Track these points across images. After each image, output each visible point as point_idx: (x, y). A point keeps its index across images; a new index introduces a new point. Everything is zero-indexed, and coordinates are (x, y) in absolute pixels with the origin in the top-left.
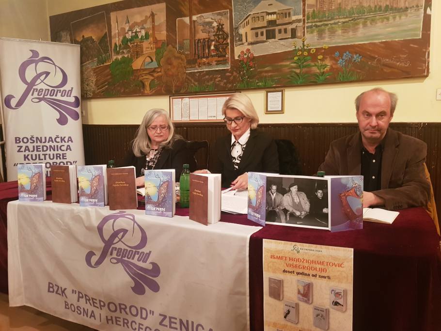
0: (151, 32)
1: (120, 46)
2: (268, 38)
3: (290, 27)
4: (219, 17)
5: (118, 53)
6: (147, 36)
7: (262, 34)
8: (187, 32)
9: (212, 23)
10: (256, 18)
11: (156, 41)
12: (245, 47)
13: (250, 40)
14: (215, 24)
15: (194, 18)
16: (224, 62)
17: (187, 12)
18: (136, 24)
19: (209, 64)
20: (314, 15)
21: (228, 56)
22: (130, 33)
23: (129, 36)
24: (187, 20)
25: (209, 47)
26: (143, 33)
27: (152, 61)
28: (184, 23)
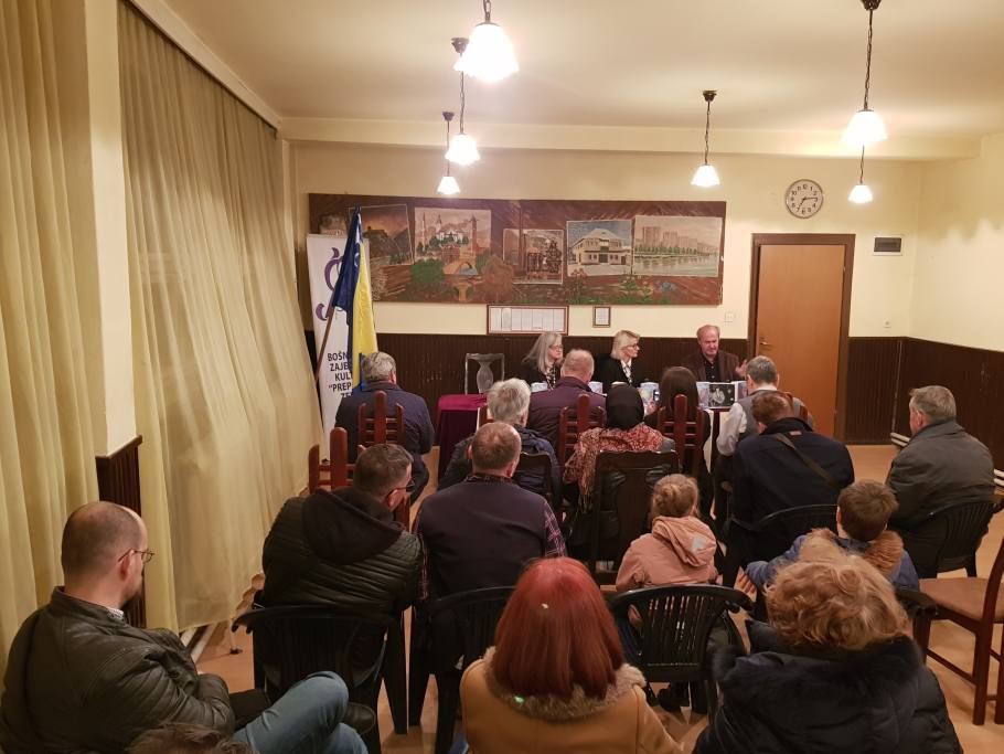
0: (471, 237)
1: (427, 247)
2: (601, 261)
3: (620, 255)
4: (553, 235)
5: (424, 254)
6: (465, 241)
7: (595, 257)
8: (516, 244)
9: (544, 240)
10: (590, 242)
11: (476, 247)
12: (579, 267)
13: (583, 261)
14: (548, 241)
15: (525, 231)
16: (557, 278)
17: (515, 224)
18: (451, 225)
19: (540, 278)
20: (641, 248)
21: (561, 272)
22: (442, 234)
23: (441, 237)
24: (516, 232)
25: (541, 262)
26: (461, 237)
27: (471, 267)
28: (513, 235)
